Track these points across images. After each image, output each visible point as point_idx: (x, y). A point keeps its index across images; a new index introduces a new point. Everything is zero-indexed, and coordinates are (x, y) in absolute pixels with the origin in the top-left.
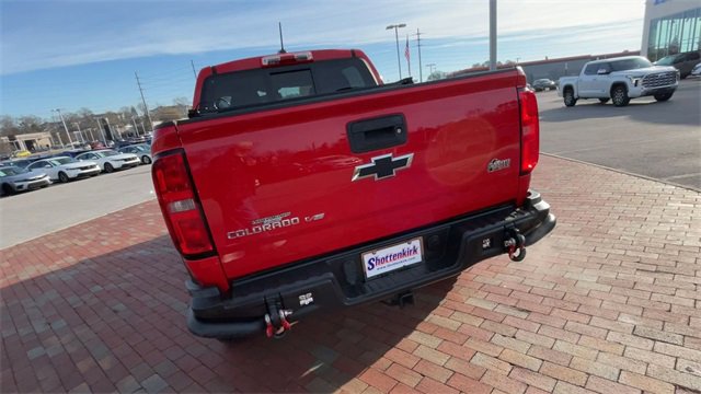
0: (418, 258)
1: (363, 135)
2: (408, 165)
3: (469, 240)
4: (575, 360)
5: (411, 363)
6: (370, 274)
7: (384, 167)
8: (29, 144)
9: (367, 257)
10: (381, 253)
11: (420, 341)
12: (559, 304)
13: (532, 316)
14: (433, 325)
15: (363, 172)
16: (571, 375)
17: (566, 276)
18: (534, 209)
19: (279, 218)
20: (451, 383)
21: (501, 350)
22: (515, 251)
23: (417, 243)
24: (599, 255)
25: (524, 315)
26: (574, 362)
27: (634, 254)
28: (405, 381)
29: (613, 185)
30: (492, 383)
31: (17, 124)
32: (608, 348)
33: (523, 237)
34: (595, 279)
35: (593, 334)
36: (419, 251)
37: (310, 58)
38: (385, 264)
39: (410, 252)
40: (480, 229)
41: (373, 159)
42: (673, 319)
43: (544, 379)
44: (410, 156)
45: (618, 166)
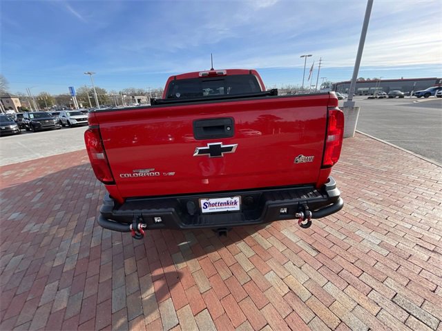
0: (237, 208)
1: (202, 129)
2: (234, 150)
3: (269, 206)
4: (336, 304)
5: (230, 263)
6: (204, 211)
7: (215, 151)
8: (139, 100)
9: (203, 201)
10: (212, 201)
11: (242, 249)
12: (343, 253)
13: (320, 256)
14: (254, 241)
15: (201, 152)
16: (327, 316)
17: (356, 233)
18: (327, 194)
19: (147, 171)
20: (246, 287)
21: (287, 274)
22: (304, 220)
23: (237, 199)
24: (389, 224)
25: (314, 253)
26: (334, 305)
27: (419, 230)
28: (221, 273)
29: (421, 171)
30: (270, 298)
31: (136, 92)
32: (365, 304)
33: (311, 213)
34: (379, 242)
35: (358, 287)
36: (238, 203)
37: (225, 73)
38: (215, 207)
39: (232, 203)
40: (279, 201)
41: (209, 144)
42: (434, 301)
43: (306, 311)
44: (234, 146)
45: (431, 157)
